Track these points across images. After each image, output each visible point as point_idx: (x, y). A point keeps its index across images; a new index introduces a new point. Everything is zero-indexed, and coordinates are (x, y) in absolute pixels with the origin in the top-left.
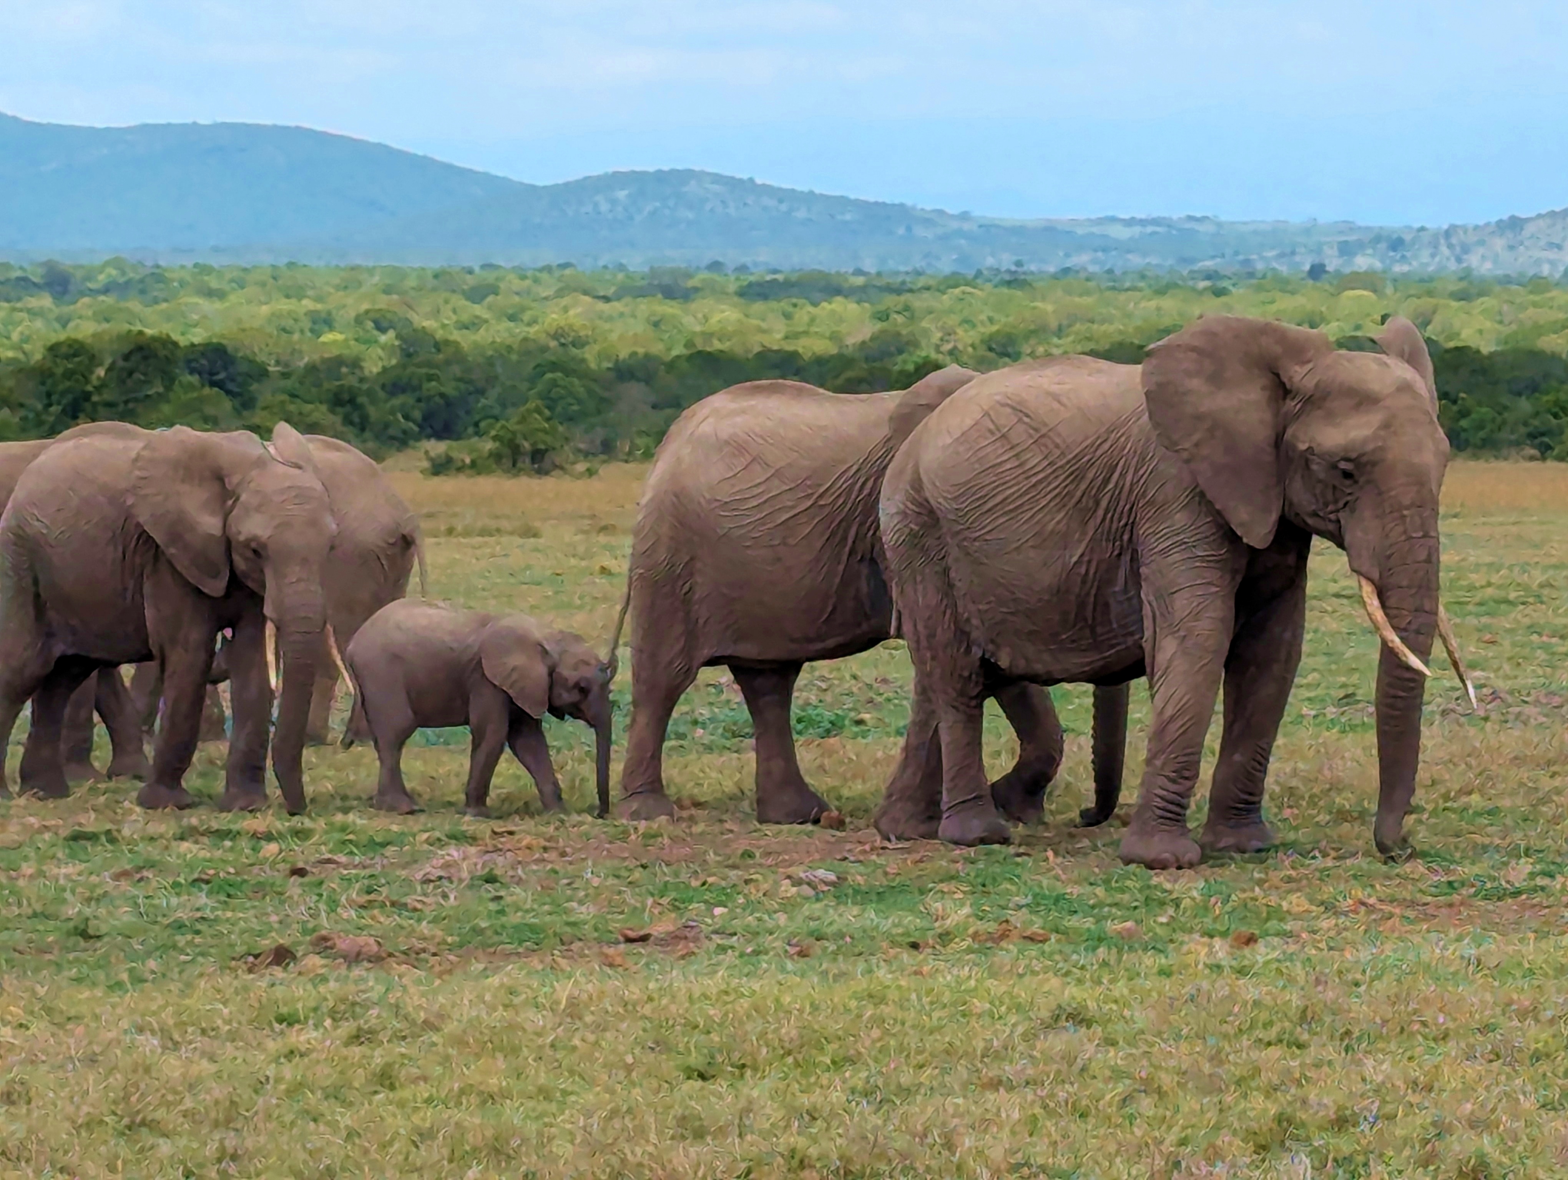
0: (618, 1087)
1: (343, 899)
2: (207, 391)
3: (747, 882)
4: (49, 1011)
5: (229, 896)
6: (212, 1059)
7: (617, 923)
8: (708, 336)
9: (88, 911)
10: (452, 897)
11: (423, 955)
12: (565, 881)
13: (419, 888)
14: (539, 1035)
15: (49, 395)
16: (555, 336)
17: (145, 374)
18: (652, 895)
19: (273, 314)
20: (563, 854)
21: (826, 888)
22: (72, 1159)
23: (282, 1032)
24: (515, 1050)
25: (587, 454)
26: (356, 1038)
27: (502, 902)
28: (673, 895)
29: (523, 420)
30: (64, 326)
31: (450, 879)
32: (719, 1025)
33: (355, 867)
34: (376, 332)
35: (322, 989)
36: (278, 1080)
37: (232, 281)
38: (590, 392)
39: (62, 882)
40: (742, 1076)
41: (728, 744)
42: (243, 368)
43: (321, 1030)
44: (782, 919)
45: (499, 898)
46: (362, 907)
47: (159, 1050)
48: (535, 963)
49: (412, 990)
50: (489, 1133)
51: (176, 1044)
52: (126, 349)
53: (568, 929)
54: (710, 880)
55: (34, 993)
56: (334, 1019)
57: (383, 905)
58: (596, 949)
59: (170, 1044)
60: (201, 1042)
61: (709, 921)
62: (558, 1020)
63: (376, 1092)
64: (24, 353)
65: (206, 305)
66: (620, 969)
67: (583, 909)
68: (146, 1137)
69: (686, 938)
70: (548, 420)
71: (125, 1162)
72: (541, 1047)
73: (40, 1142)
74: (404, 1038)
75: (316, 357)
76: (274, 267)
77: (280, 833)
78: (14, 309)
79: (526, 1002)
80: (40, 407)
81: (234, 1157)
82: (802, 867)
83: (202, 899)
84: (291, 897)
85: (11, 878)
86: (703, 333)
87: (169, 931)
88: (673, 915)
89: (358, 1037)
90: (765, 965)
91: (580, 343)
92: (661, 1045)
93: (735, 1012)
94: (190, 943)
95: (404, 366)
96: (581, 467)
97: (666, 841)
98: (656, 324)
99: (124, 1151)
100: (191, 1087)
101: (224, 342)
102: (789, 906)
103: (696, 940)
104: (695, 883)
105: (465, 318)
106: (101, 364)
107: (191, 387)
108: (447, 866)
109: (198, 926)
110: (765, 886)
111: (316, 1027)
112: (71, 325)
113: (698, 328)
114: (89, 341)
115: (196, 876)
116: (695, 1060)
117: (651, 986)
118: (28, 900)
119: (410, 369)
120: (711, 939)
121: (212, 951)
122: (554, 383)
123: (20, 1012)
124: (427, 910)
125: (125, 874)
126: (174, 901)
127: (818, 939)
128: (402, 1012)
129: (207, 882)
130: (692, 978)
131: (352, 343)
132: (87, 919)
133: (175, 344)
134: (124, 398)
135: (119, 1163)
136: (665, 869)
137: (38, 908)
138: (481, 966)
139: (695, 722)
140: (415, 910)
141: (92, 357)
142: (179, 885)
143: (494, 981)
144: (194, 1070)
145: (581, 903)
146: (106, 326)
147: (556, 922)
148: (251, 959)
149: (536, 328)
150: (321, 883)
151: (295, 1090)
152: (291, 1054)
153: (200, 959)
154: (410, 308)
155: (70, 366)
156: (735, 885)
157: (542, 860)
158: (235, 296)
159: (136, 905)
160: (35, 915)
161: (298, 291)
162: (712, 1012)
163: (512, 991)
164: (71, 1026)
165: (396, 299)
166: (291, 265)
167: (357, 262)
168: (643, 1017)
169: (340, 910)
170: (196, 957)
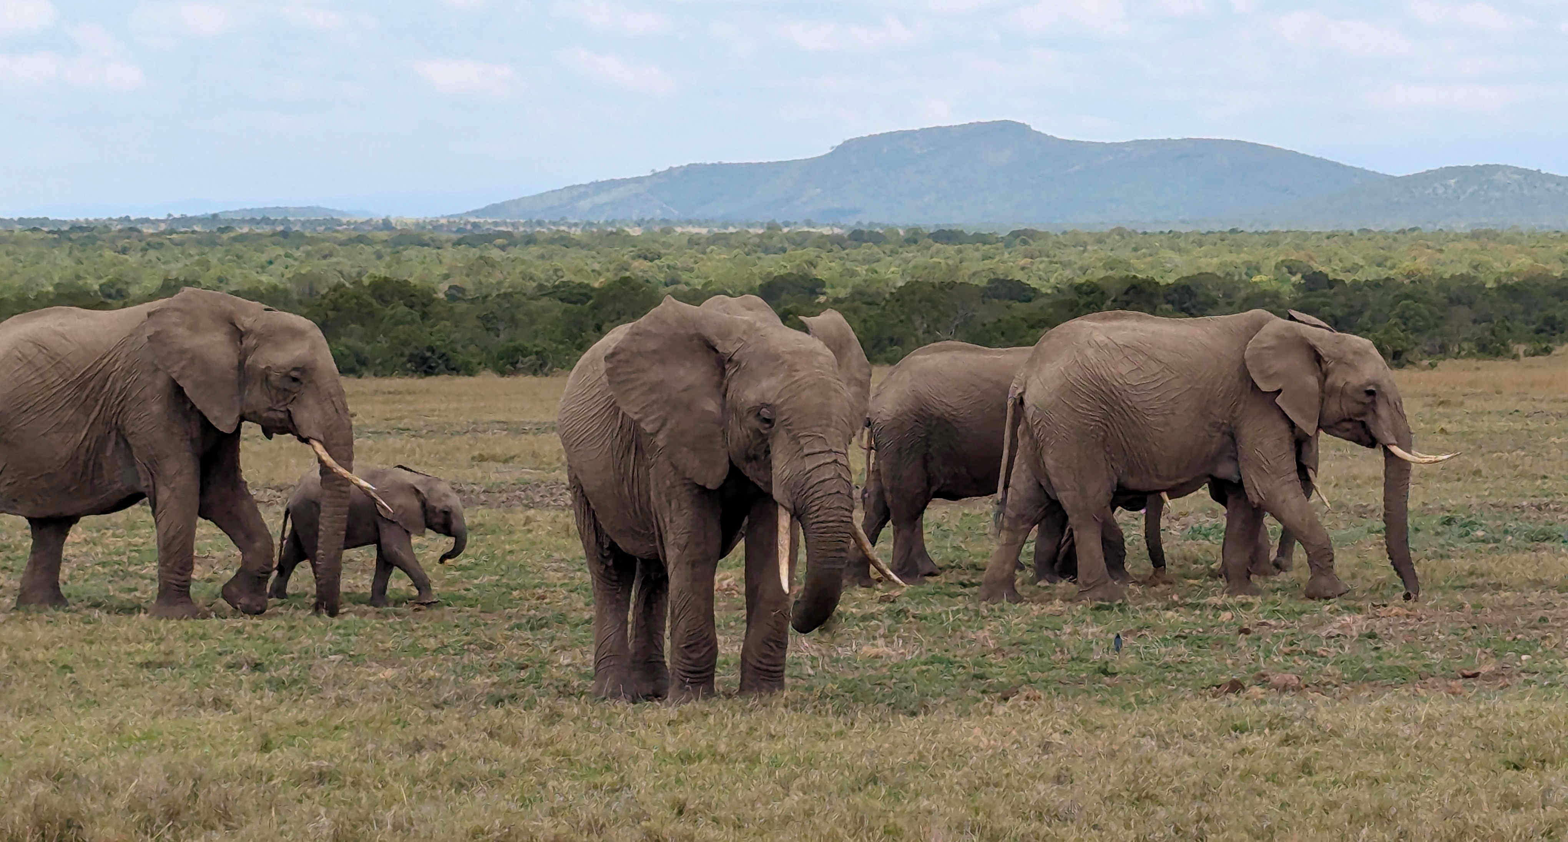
0: (1461, 774)
1: (1274, 649)
4: (1084, 722)
5: (1199, 647)
6: (1191, 755)
7: (1457, 665)
8: (1510, 275)
9: (1107, 657)
10: (1347, 647)
11: (1329, 687)
12: (1423, 638)
13: (1324, 642)
14: (1407, 740)
16: (1408, 276)
17: (1138, 304)
18: (1480, 646)
19: (1222, 264)
20: (1420, 619)
22: (1101, 819)
23: (1237, 737)
24: (1392, 750)
25: (1430, 354)
26: (1285, 741)
27: (1380, 651)
28: (1493, 646)
29: (1387, 332)
30: (1084, 273)
31: (1345, 636)
32: (1528, 733)
33: (1282, 628)
34: (1289, 275)
35: (1262, 708)
36: (1235, 769)
37: (1193, 242)
38: (1431, 312)
39: (1090, 637)
40: (1543, 767)
41: (1529, 545)
42: (1202, 299)
43: (1262, 736)
45: (1377, 649)
46: (1287, 654)
47: (1156, 749)
48: (1403, 691)
49: (1322, 709)
50: (1375, 805)
51: (1167, 744)
52: (1125, 288)
53: (1424, 669)
54: (1519, 636)
55: (1073, 709)
56: (1270, 729)
57: (1301, 653)
58: (1443, 682)
59: (1163, 744)
60: (1183, 743)
61: (1518, 664)
62: (1419, 730)
63: (1300, 777)
64: (1060, 290)
65: (1177, 259)
66: (1460, 696)
67: (1435, 656)
68: (1149, 806)
69: (1503, 675)
70: (1403, 331)
71: (1135, 823)
72: (1410, 748)
73: (1080, 809)
74: (1317, 741)
75: (1250, 292)
76: (1222, 233)
77: (1232, 606)
78: (1051, 262)
79: (1397, 718)
81: (1207, 820)
83: (1182, 649)
84: (1240, 648)
85: (1056, 635)
86: (1506, 273)
87: (1161, 670)
88: (1494, 660)
89: (1287, 741)
90: (1557, 694)
91: (1424, 281)
92: (1489, 747)
93: (1538, 725)
94: (1175, 678)
95: (1306, 297)
96: (1426, 362)
97: (1489, 611)
98: (1475, 267)
99: (1136, 815)
100: (1177, 773)
101: (1188, 282)
103: (1510, 677)
104: (1508, 639)
105: (1348, 264)
106: (1110, 298)
108: (1342, 627)
109: (1180, 667)
110: (1556, 641)
111: (1259, 734)
112: (1089, 271)
113: (1503, 270)
114: (1100, 283)
115: (1177, 633)
116: (1511, 757)
117: (1482, 707)
118: (1068, 649)
120: (1519, 676)
121: (1190, 683)
122: (1407, 307)
123: (1066, 724)
124: (1330, 657)
126: (1163, 650)
128: (1316, 724)
129: (1185, 638)
130: (1508, 702)
131: (1273, 283)
132: (1107, 663)
133: (1157, 283)
135: (1132, 823)
136: (1488, 630)
137: (1075, 654)
138: (1367, 694)
139: (1506, 532)
140: (1322, 656)
141: (1103, 293)
142: (1166, 639)
143: (1377, 703)
144: (1179, 762)
145: (1432, 652)
147: (1418, 664)
148: (1215, 688)
149: (1395, 271)
150: (1259, 639)
151: (1246, 775)
152: (1243, 751)
153: (1182, 689)
154: (1311, 258)
155: (1090, 299)
156: (1536, 640)
157: (1406, 624)
158: (1197, 251)
159: (1138, 653)
160: (1073, 659)
161: (1238, 247)
162: (1522, 724)
163: (1388, 710)
164: (1098, 732)
165: (1302, 253)
166: (1233, 231)
167: (1276, 229)
168: (1476, 728)
169: (1272, 656)
170: (1178, 686)
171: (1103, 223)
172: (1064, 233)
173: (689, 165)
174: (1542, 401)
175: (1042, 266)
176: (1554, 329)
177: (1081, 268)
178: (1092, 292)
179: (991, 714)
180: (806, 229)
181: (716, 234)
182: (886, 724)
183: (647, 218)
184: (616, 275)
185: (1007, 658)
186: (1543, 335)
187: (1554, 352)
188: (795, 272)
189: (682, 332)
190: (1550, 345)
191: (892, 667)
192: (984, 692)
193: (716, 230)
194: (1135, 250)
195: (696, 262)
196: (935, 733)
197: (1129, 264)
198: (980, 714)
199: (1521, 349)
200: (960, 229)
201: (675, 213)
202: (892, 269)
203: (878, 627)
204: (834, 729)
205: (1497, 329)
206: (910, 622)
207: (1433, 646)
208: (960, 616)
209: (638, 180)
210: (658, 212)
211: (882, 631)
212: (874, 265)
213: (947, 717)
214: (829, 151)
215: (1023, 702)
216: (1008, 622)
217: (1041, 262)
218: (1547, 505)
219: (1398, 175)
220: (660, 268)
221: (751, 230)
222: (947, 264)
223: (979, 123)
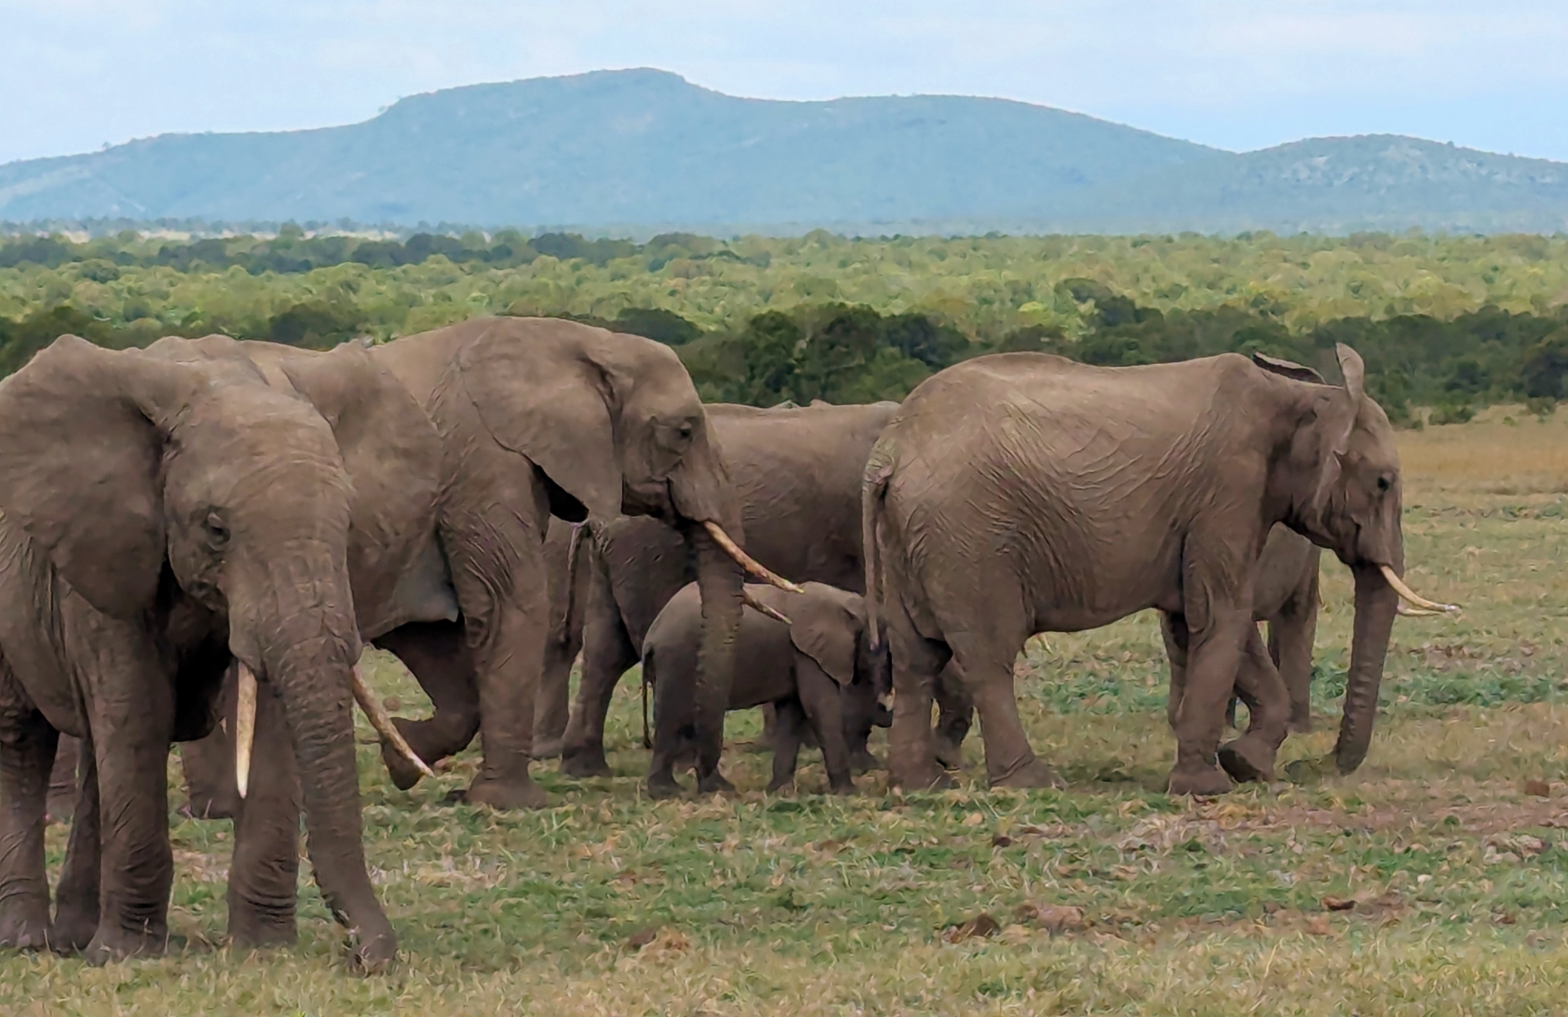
1: (1046, 868)
2: (909, 362)
3: (1450, 849)
4: (753, 981)
5: (932, 865)
7: (1320, 890)
8: (1408, 302)
9: (791, 883)
10: (1155, 865)
11: (1126, 925)
12: (1270, 849)
13: (1121, 857)
14: (1242, 1004)
15: (752, 368)
16: (1255, 303)
17: (847, 346)
18: (1355, 862)
19: (974, 285)
20: (1265, 823)
21: (1530, 855)
23: (986, 1002)
27: (1206, 870)
28: (1377, 862)
30: (766, 300)
31: (1152, 848)
32: (1424, 993)
33: (1057, 836)
34: (1076, 302)
35: (1025, 957)
37: (931, 252)
39: (766, 852)
41: (1431, 709)
42: (942, 339)
43: (1025, 1000)
44: (1486, 884)
45: (1201, 866)
46: (1066, 876)
48: (1238, 931)
49: (1116, 958)
51: (880, 1013)
52: (828, 322)
53: (1270, 896)
54: (1415, 847)
55: (739, 965)
56: (1037, 989)
57: (1085, 874)
58: (1300, 917)
60: (905, 1011)
61: (1413, 888)
62: (1261, 988)
64: (726, 326)
65: (907, 277)
66: (1324, 937)
67: (1286, 876)
69: (1389, 905)
74: (1107, 1008)
75: (1016, 328)
76: (975, 238)
77: (982, 803)
78: (715, 284)
79: (1228, 972)
80: (742, 379)
82: (1507, 834)
83: (906, 868)
84: (994, 867)
85: (715, 849)
86: (1403, 299)
87: (873, 901)
88: (1377, 883)
89: (1060, 1006)
90: (1469, 933)
91: (1278, 310)
93: (1439, 980)
94: (894, 913)
95: (1103, 336)
97: (1369, 808)
98: (1356, 290)
101: (925, 313)
102: (1493, 872)
103: (1400, 907)
105: (1163, 285)
106: (804, 337)
107: (893, 358)
108: (1149, 834)
109: (904, 897)
110: (1470, 853)
111: (1019, 996)
112: (773, 298)
113: (1398, 294)
114: (791, 314)
115: (899, 846)
117: (1356, 953)
118: (733, 870)
119: (1110, 338)
120: (1414, 906)
121: (917, 920)
123: (726, 983)
124: (1130, 879)
125: (828, 844)
126: (877, 871)
127: (1524, 906)
128: (1105, 982)
129: (911, 852)
130: (1395, 946)
131: (1052, 314)
132: (791, 890)
133: (877, 315)
134: (825, 370)
136: (1369, 836)
137: (743, 879)
138: (1184, 935)
139: (1398, 689)
140: (1118, 879)
141: (795, 330)
142: (882, 854)
143: (1199, 949)
145: (1284, 870)
146: (807, 298)
147: (1260, 888)
148: (954, 928)
149: (1235, 296)
150: (1023, 852)
153: (905, 930)
154: (1110, 276)
155: (773, 339)
156: (1440, 852)
157: (1244, 829)
158: (935, 267)
159: (840, 875)
160: (739, 886)
161: (998, 261)
162: (1416, 979)
163: (1215, 960)
164: (776, 997)
165: (1097, 268)
166: (991, 236)
167: (1057, 231)
168: (1348, 986)
169: (1043, 880)
170: (899, 926)
171: (794, 224)
172: (736, 239)
173: (162, 136)
174: (1454, 491)
175: (702, 289)
176: (1474, 383)
177: (761, 293)
178: (777, 328)
179: (612, 969)
180: (342, 233)
181: (204, 241)
182: (452, 987)
183: (98, 216)
184: (47, 304)
185: (639, 885)
186: (1457, 392)
187: (1474, 418)
188: (322, 298)
189: (97, 393)
190: (1469, 407)
191: (463, 901)
192: (604, 937)
193: (202, 235)
194: (843, 264)
195: (172, 284)
196: (526, 999)
197: (835, 286)
198: (596, 971)
199: (1424, 413)
200: (576, 232)
201: (139, 210)
202: (475, 294)
203: (442, 840)
204: (373, 994)
205: (1389, 383)
206: (493, 832)
207: (1284, 862)
208: (569, 821)
209: (82, 159)
210: (115, 208)
211: (448, 846)
212: (447, 289)
213: (546, 976)
214: (376, 114)
215: (661, 952)
216: (641, 830)
217: (703, 283)
218: (1460, 648)
219: (1239, 152)
220: (117, 293)
221: (256, 235)
222: (559, 287)
223: (605, 71)
